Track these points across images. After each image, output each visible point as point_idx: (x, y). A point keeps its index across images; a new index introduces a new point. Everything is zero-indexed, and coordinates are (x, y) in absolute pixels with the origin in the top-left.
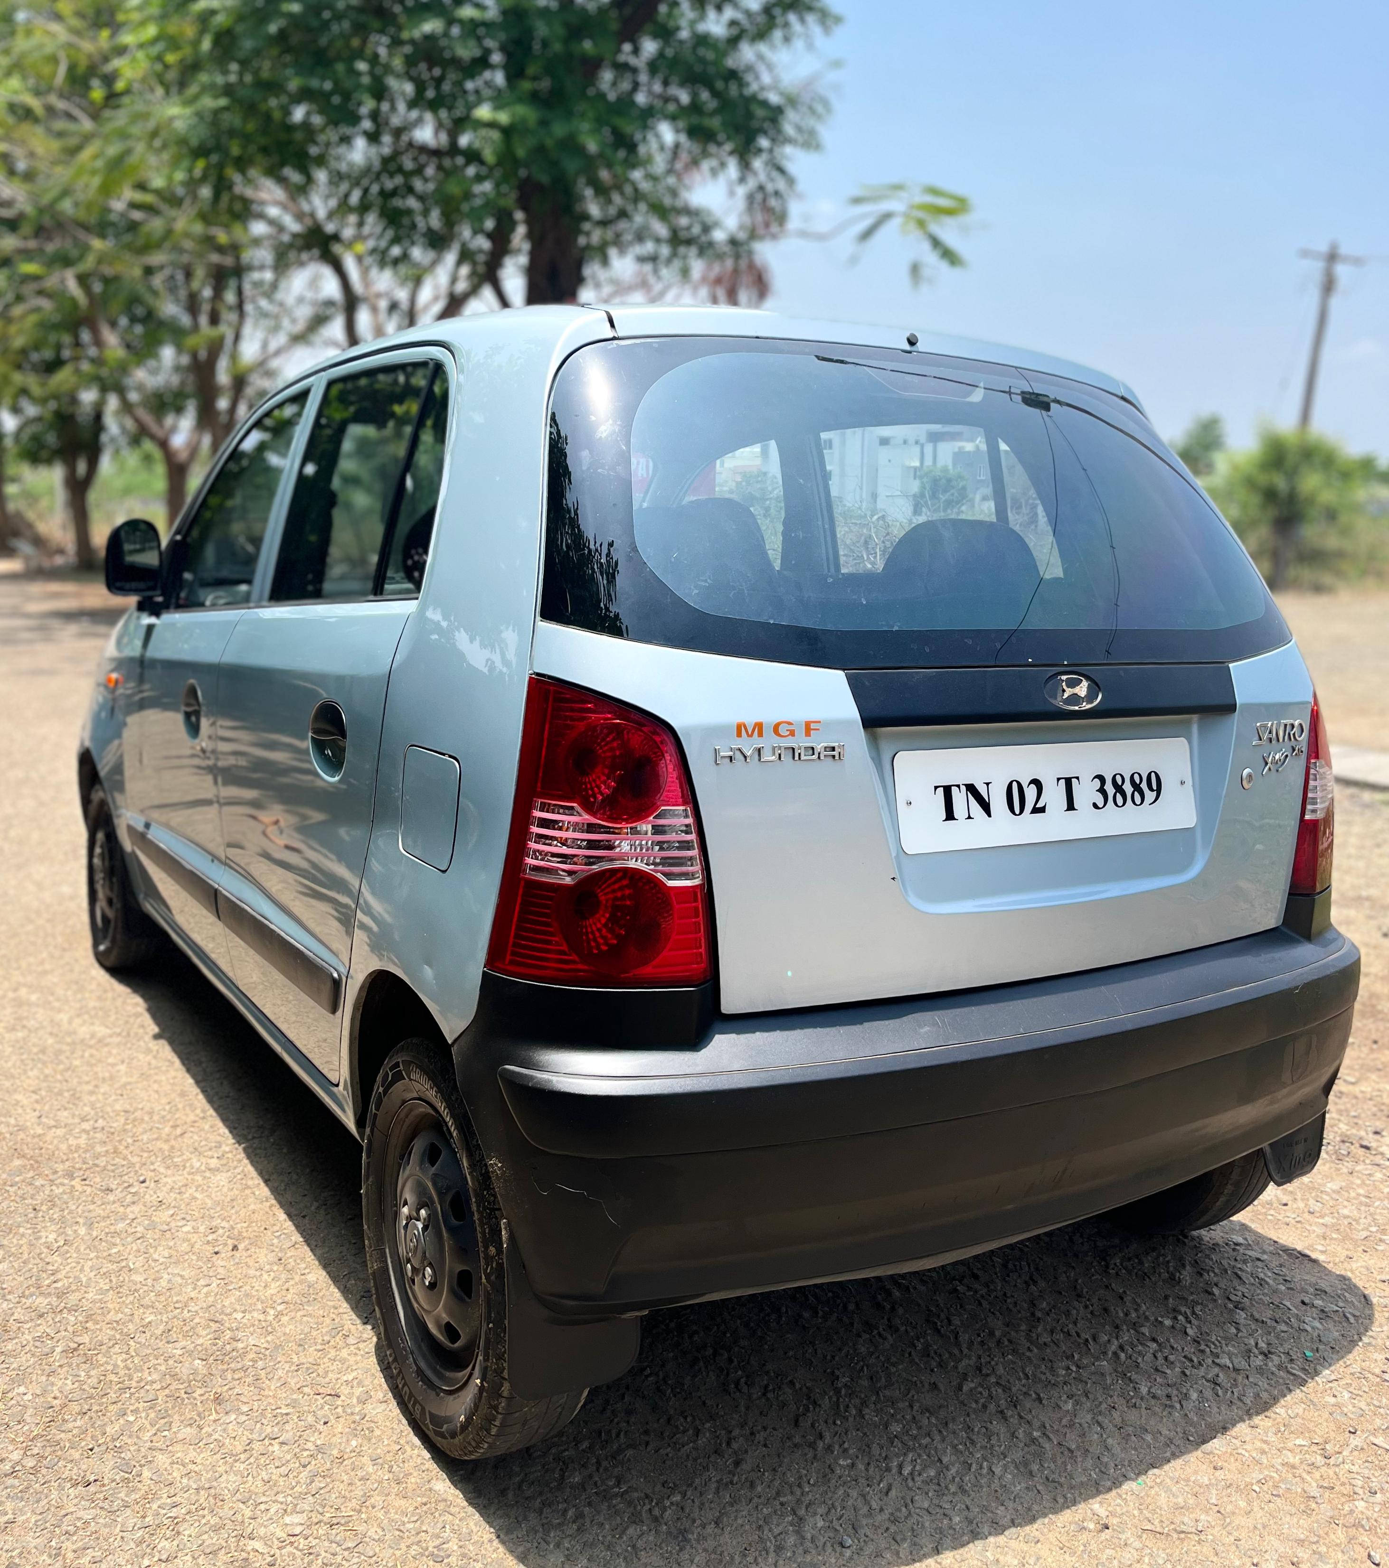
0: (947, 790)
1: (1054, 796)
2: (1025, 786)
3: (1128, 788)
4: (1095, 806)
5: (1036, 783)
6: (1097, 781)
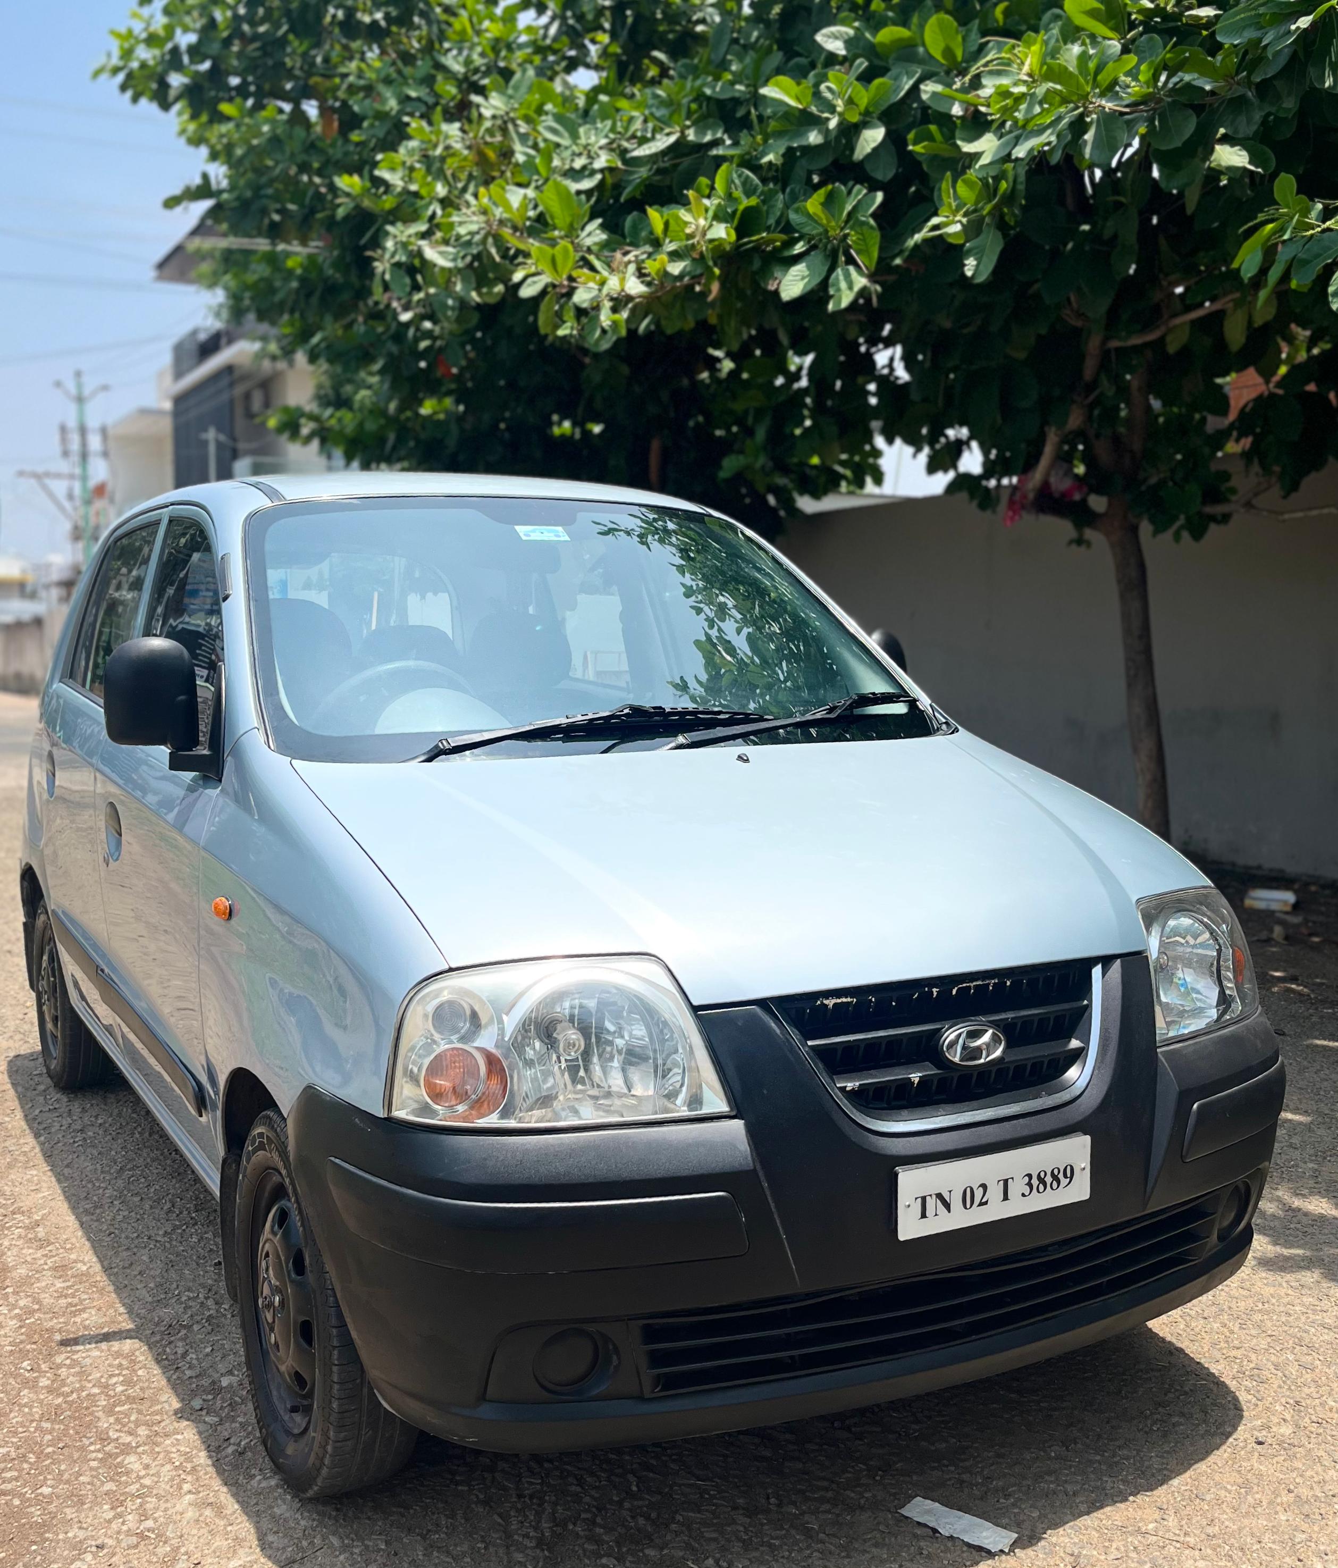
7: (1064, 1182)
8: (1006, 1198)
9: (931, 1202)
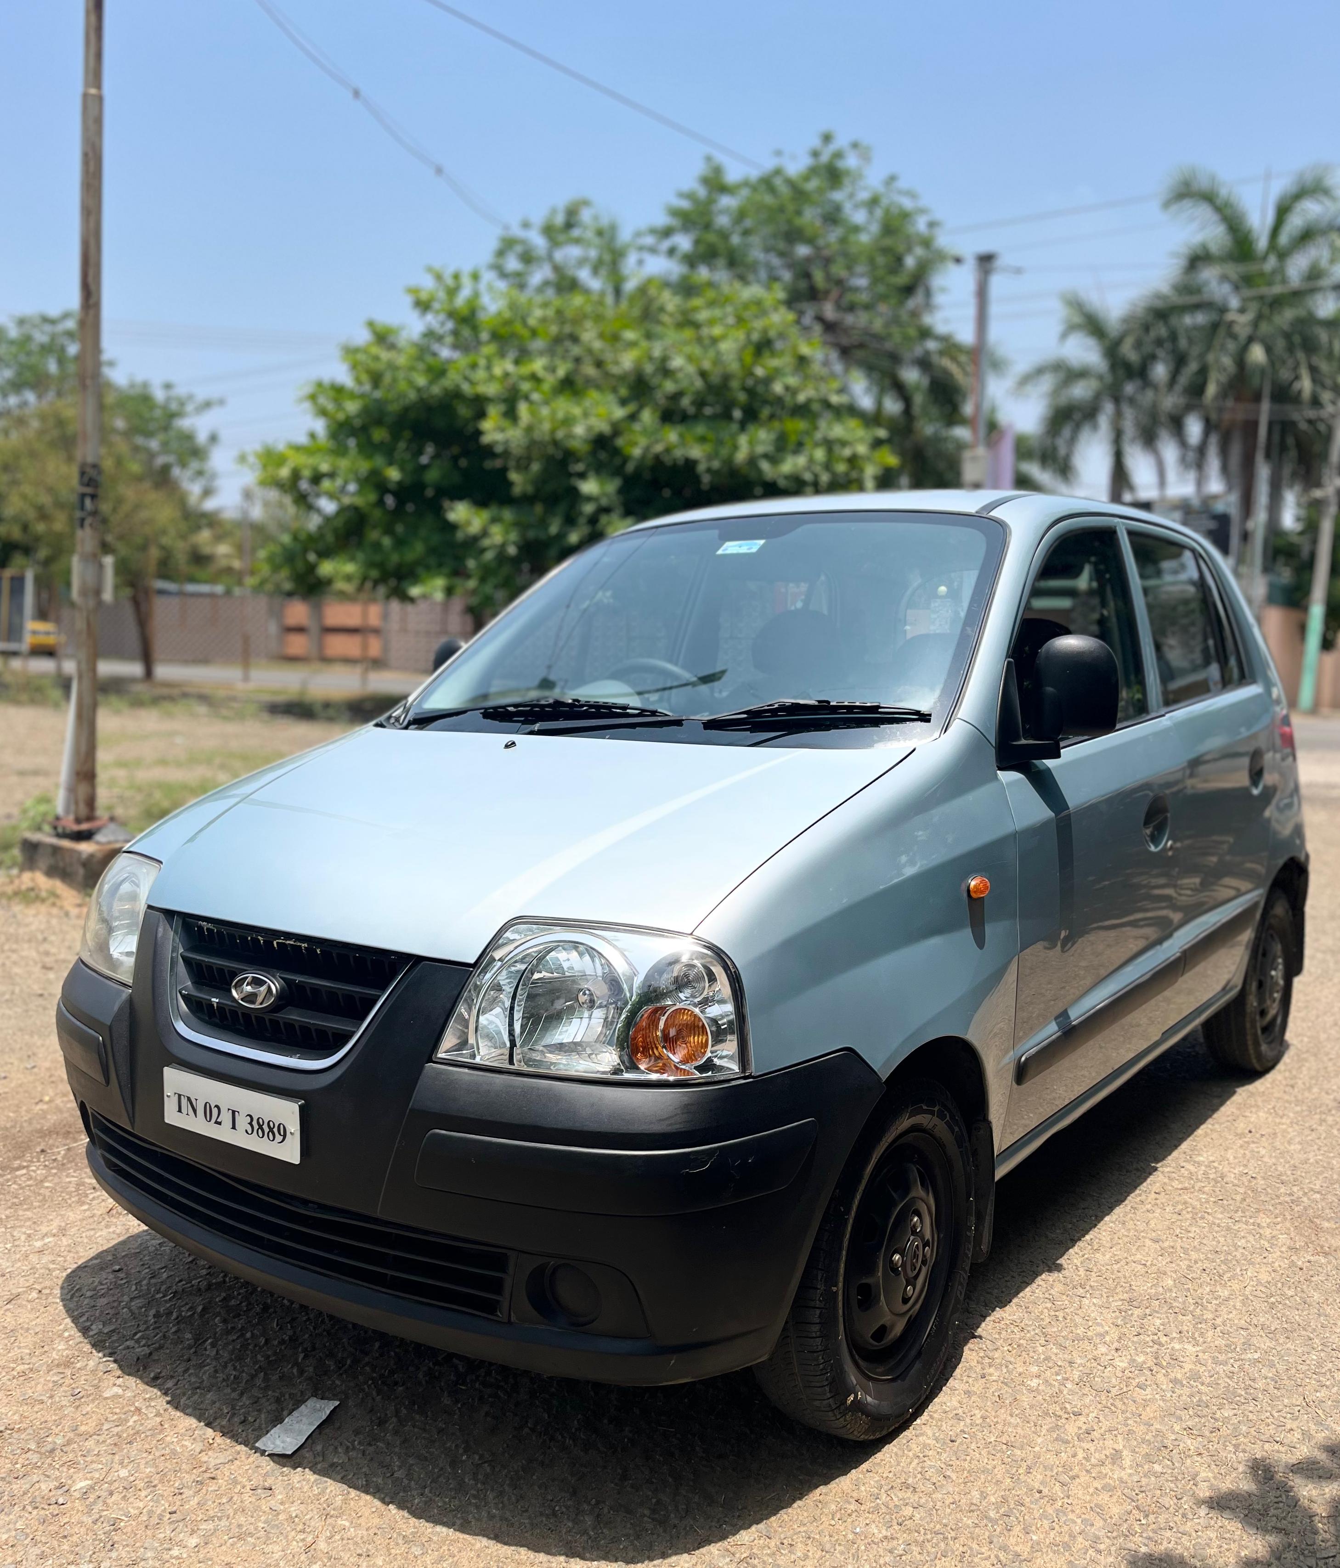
7: (279, 1138)
8: (234, 1127)
9: (184, 1101)
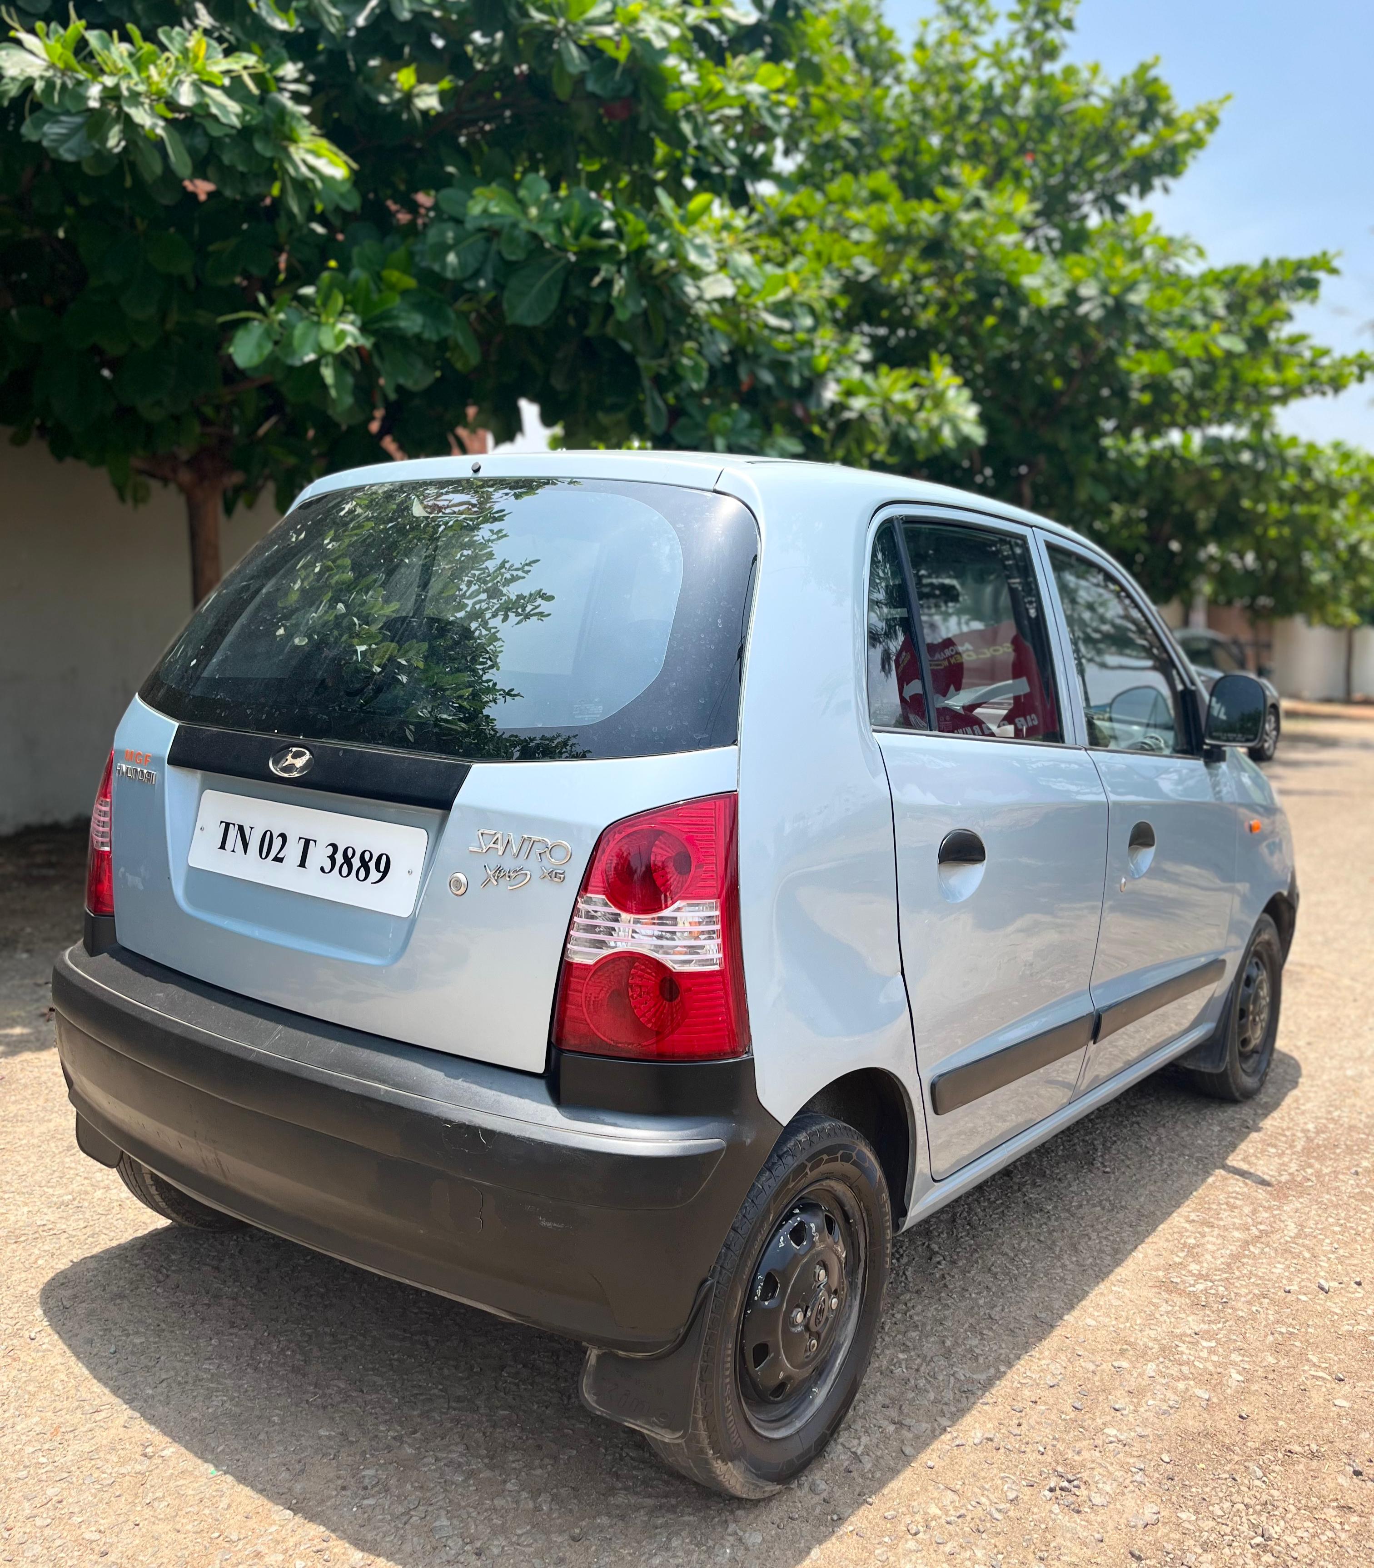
0: (228, 825)
1: (293, 851)
2: (275, 836)
3: (356, 863)
4: (322, 869)
5: (283, 836)
6: (331, 848)
